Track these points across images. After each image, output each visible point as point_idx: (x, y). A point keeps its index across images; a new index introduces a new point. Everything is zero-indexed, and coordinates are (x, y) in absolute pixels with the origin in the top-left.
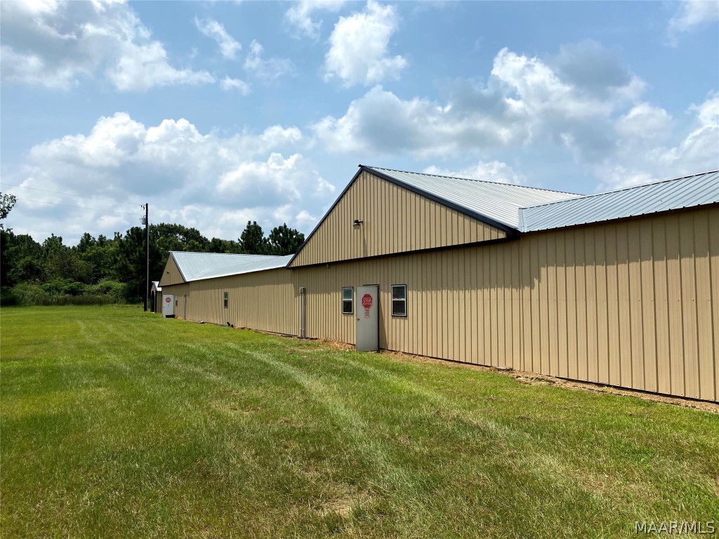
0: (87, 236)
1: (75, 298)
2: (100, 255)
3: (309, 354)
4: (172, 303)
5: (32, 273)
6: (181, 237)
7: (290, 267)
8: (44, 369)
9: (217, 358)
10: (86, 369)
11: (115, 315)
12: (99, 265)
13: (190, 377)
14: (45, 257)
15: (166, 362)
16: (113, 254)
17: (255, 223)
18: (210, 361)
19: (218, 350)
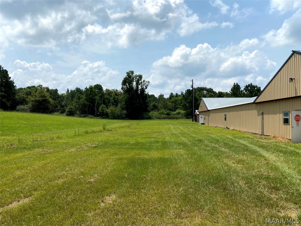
0: (172, 94)
1: (168, 116)
2: (176, 101)
3: (266, 142)
4: (203, 118)
5: (155, 108)
6: (206, 92)
7: (255, 102)
8: (162, 142)
9: (224, 141)
10: (175, 143)
11: (182, 123)
12: (176, 104)
13: (213, 149)
14: (159, 102)
15: (204, 142)
16: (181, 100)
17: (237, 84)
18: (221, 143)
19: (224, 138)
